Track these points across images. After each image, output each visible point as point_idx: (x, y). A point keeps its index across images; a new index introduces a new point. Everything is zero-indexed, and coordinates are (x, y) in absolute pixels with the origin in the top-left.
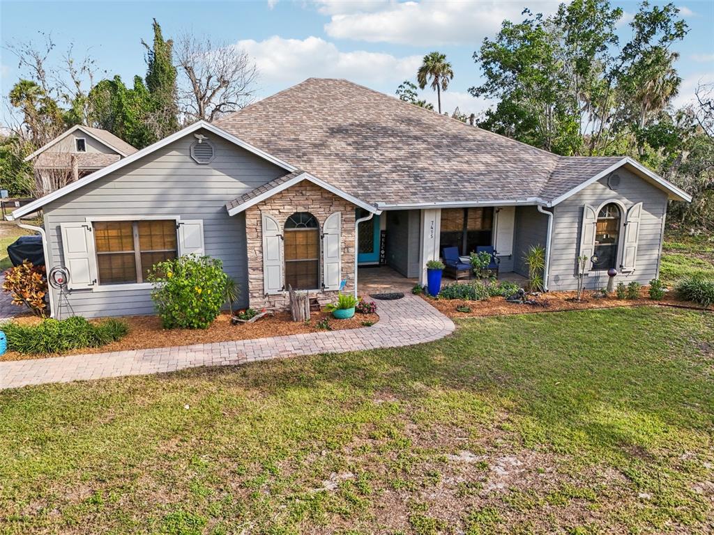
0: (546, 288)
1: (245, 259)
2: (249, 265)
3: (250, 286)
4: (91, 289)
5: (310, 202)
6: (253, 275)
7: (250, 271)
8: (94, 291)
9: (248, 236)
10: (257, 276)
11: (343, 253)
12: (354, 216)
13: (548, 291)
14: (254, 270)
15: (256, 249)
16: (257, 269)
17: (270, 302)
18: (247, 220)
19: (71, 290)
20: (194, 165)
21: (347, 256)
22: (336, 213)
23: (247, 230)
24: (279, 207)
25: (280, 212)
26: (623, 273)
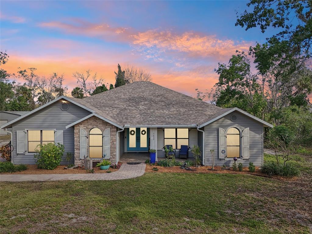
0: (204, 164)
1: (74, 145)
2: (75, 147)
3: (75, 155)
4: (25, 154)
5: (98, 124)
6: (76, 151)
7: (75, 150)
8: (25, 155)
9: (75, 136)
10: (78, 152)
11: (111, 144)
12: (116, 130)
13: (204, 165)
14: (77, 149)
15: (78, 141)
16: (78, 149)
17: (82, 162)
18: (75, 130)
19: (18, 154)
20: (61, 111)
21: (113, 146)
22: (108, 128)
23: (75, 134)
24: (86, 126)
25: (87, 128)
26: (243, 159)
